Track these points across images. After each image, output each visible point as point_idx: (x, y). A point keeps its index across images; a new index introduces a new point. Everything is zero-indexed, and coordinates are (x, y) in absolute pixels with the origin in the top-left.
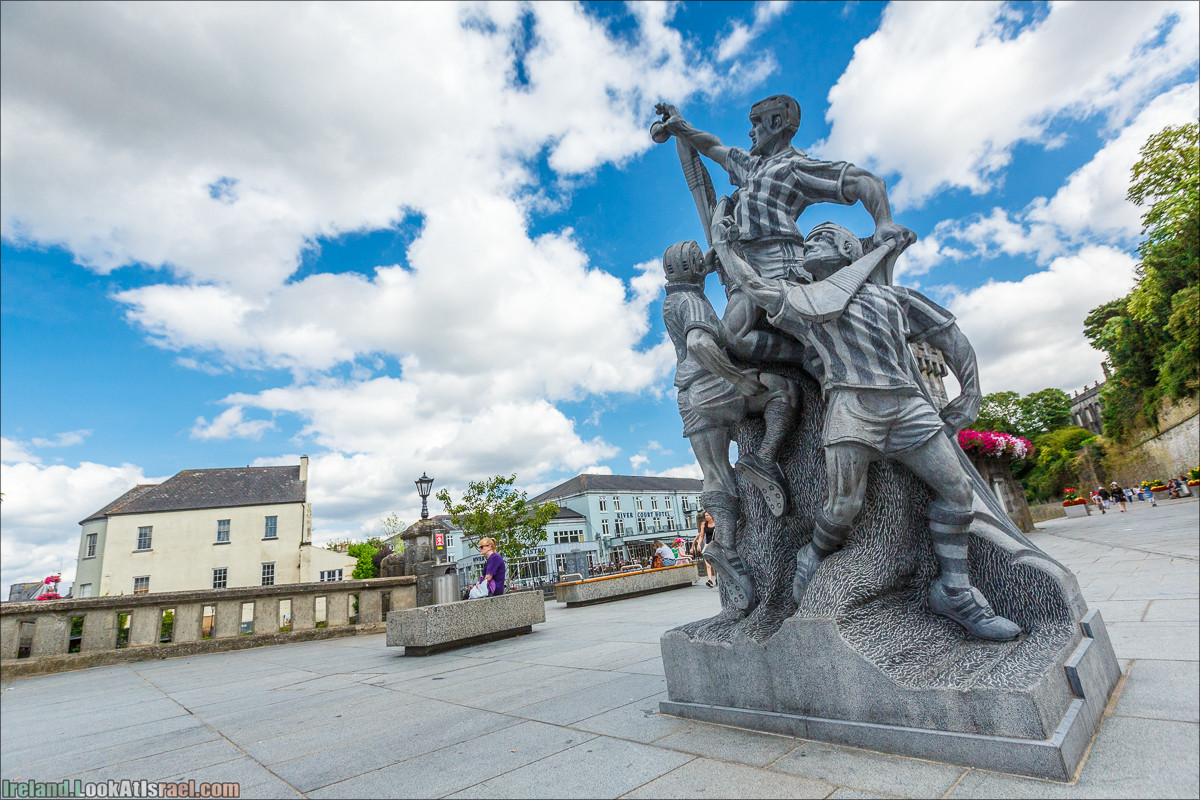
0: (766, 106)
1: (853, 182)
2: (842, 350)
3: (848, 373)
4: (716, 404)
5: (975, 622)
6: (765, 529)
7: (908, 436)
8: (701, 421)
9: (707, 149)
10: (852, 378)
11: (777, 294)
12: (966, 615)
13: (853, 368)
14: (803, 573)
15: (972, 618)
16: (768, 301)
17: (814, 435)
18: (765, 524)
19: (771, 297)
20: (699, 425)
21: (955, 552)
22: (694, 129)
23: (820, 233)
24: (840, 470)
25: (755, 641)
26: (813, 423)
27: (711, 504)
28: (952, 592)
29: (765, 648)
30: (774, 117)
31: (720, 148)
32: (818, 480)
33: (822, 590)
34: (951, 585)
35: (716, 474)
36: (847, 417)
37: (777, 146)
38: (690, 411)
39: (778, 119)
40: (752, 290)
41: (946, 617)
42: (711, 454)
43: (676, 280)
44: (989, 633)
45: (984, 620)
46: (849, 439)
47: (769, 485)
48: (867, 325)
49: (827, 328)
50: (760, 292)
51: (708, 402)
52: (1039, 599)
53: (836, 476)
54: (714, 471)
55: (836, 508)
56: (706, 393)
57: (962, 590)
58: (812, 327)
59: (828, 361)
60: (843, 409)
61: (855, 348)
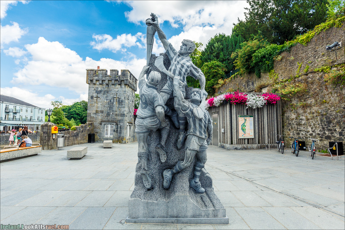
0: (190, 43)
1: (200, 76)
2: (197, 125)
3: (197, 132)
4: (153, 127)
5: (198, 189)
6: (157, 165)
7: (202, 149)
8: (145, 130)
9: (162, 38)
10: (198, 134)
11: (188, 106)
12: (197, 188)
13: (199, 131)
14: (168, 178)
15: (198, 188)
16: (185, 107)
17: (173, 139)
18: (157, 163)
19: (186, 106)
20: (144, 131)
21: (198, 174)
22: (162, 30)
23: (198, 92)
24: (191, 156)
25: (165, 200)
26: (173, 136)
27: (143, 156)
28: (196, 183)
29: (168, 202)
30: (190, 47)
31: (166, 40)
32: (173, 153)
33: (182, 186)
34: (196, 181)
35: (144, 146)
36: (195, 143)
37: (186, 55)
38: (142, 126)
39: (191, 49)
40: (183, 103)
41: (192, 188)
42: (144, 140)
43: (152, 84)
44: (201, 192)
45: (200, 189)
46: (196, 149)
47: (164, 154)
48: (205, 121)
49: (196, 120)
50: (184, 104)
51: (151, 126)
52: (208, 183)
53: (189, 158)
54: (144, 145)
55: (186, 165)
56: (151, 123)
57: (198, 182)
58: (192, 117)
59: (192, 126)
60: (194, 141)
61: (200, 126)
